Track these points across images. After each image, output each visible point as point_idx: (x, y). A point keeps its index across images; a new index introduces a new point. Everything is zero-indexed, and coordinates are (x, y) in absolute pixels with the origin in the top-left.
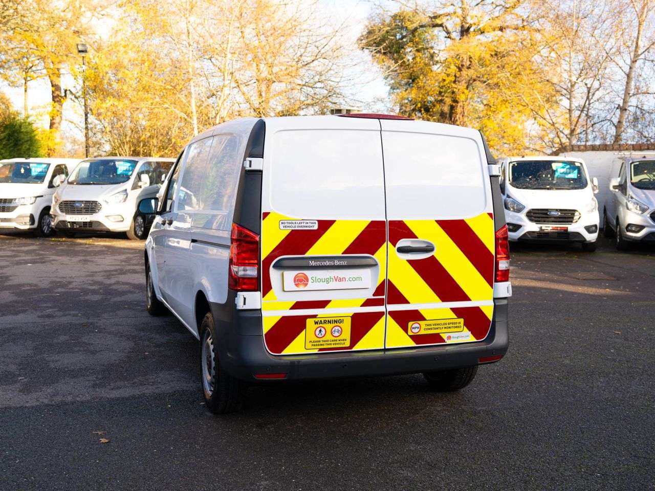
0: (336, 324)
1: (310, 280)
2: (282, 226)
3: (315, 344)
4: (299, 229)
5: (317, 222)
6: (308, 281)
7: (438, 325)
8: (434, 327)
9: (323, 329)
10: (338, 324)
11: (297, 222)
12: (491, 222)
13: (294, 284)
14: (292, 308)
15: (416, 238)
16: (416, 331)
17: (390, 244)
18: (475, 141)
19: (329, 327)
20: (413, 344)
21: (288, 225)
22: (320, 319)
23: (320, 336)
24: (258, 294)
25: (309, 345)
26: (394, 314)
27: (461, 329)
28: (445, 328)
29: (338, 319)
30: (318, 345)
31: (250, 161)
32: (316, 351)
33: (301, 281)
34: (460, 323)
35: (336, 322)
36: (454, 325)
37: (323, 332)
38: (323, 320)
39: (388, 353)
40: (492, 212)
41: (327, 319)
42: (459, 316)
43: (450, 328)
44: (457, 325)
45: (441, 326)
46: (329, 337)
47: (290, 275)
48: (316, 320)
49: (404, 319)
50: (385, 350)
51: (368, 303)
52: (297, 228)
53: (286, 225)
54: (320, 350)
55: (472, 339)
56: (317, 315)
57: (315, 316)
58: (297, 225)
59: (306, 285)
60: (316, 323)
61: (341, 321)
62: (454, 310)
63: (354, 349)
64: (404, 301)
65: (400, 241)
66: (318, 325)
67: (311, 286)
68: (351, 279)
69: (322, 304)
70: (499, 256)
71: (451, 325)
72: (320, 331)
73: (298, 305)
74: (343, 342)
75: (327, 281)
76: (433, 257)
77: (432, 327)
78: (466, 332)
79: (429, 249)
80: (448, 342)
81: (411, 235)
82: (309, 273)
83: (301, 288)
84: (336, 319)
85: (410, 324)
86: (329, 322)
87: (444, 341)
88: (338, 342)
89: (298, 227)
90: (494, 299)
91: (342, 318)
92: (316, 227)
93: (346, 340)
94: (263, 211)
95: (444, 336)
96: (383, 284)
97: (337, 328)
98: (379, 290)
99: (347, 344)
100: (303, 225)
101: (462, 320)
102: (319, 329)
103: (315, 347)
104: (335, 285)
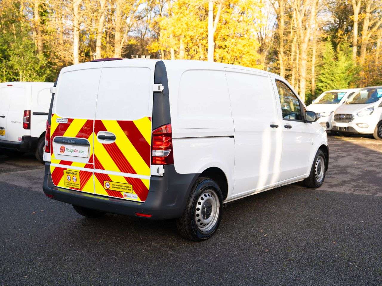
1: (66, 150)
3: (68, 184)
5: (67, 119)
7: (118, 185)
8: (117, 187)
11: (61, 119)
12: (150, 123)
13: (60, 151)
14: (60, 163)
15: (107, 131)
16: (108, 187)
17: (95, 134)
19: (72, 176)
20: (107, 195)
22: (68, 171)
24: (50, 154)
25: (66, 184)
27: (131, 192)
28: (123, 189)
29: (74, 172)
32: (68, 188)
33: (62, 149)
35: (74, 174)
36: (127, 188)
37: (70, 179)
38: (69, 171)
39: (97, 197)
40: (151, 116)
41: (71, 172)
42: (130, 183)
43: (125, 189)
44: (129, 188)
45: (120, 187)
47: (59, 146)
48: (67, 171)
49: (103, 178)
50: (95, 195)
51: (87, 166)
53: (58, 120)
54: (70, 187)
55: (138, 199)
56: (67, 169)
59: (64, 152)
61: (76, 174)
62: (127, 178)
63: (82, 191)
64: (102, 168)
65: (99, 132)
66: (68, 174)
67: (66, 153)
68: (80, 152)
69: (69, 163)
71: (125, 188)
73: (62, 162)
74: (78, 186)
75: (72, 151)
76: (114, 143)
77: (116, 186)
78: (135, 194)
79: (113, 138)
80: (125, 198)
81: (104, 129)
83: (62, 154)
85: (105, 182)
86: (72, 173)
87: (121, 196)
88: (76, 185)
89: (62, 122)
90: (151, 176)
91: (76, 172)
92: (67, 122)
94: (52, 113)
95: (123, 194)
96: (92, 156)
97: (75, 177)
98: (91, 160)
99: (79, 188)
101: (131, 186)
103: (68, 186)
104: (74, 154)
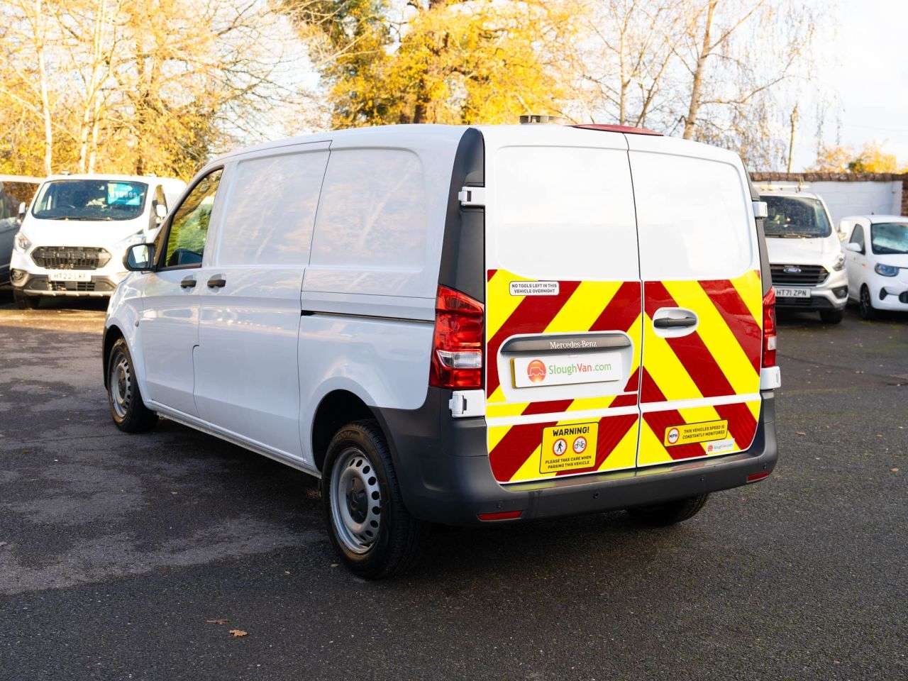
0: (579, 435)
1: (548, 371)
2: (512, 290)
3: (553, 464)
4: (536, 294)
5: (558, 285)
6: (545, 371)
7: (698, 430)
9: (563, 443)
10: (582, 434)
11: (532, 283)
12: (759, 283)
13: (528, 376)
14: (525, 413)
15: (675, 305)
16: (673, 440)
17: (645, 315)
18: (736, 168)
19: (570, 438)
20: (669, 459)
21: (521, 289)
22: (559, 428)
23: (559, 453)
24: (481, 393)
25: (545, 468)
26: (648, 417)
27: (724, 436)
28: (707, 434)
29: (583, 426)
30: (557, 466)
31: (469, 193)
32: (553, 476)
33: (536, 371)
34: (723, 427)
35: (580, 431)
36: (716, 430)
37: (563, 448)
38: (563, 428)
40: (760, 268)
41: (569, 427)
42: (723, 417)
43: (712, 434)
44: (720, 429)
45: (702, 432)
46: (570, 454)
47: (522, 363)
48: (555, 429)
49: (662, 422)
50: (637, 469)
51: (619, 401)
52: (532, 294)
53: (518, 288)
54: (559, 473)
55: (735, 448)
56: (556, 422)
57: (553, 424)
58: (532, 288)
59: (543, 377)
60: (555, 434)
61: (586, 430)
62: (718, 408)
63: (601, 470)
64: (660, 397)
65: (657, 311)
66: (558, 437)
67: (549, 379)
68: (598, 368)
69: (562, 406)
70: (766, 331)
71: (713, 430)
72: (560, 445)
73: (534, 408)
74: (586, 460)
75: (569, 371)
76: (695, 333)
77: (693, 433)
78: (730, 440)
79: (691, 321)
80: (710, 454)
81: (670, 302)
82: (547, 361)
83: (538, 382)
84: (579, 426)
85: (668, 429)
86: (572, 431)
87: (704, 453)
88: (581, 461)
89: (534, 291)
90: (762, 391)
91: (587, 426)
92: (556, 292)
93: (590, 457)
94: (488, 267)
95: (705, 446)
96: (637, 373)
97: (580, 440)
98: (632, 384)
99: (592, 463)
100: (539, 288)
101: (725, 423)
102: (558, 443)
103: (553, 470)
104: (578, 377)
